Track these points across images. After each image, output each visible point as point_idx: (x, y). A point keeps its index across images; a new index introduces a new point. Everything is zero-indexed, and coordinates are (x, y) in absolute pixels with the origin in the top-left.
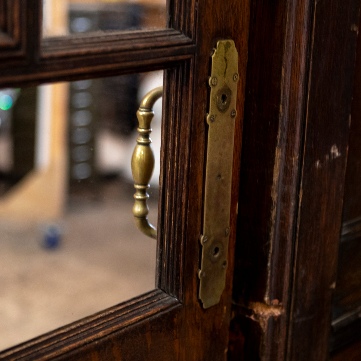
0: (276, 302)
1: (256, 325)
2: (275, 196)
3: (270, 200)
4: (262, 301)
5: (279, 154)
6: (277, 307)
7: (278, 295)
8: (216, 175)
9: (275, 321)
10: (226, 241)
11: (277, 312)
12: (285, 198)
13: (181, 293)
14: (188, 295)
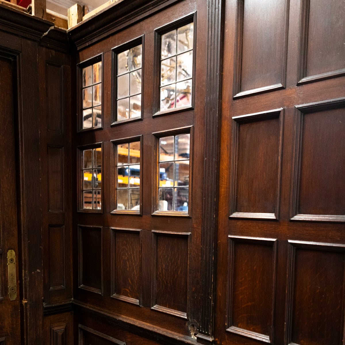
0: (26, 300)
1: (23, 304)
2: (23, 279)
3: (22, 279)
4: (23, 299)
5: (23, 271)
6: (26, 301)
7: (26, 298)
8: (11, 275)
9: (26, 303)
10: (16, 288)
11: (26, 302)
12: (25, 279)
13: (4, 297)
14: (6, 297)
